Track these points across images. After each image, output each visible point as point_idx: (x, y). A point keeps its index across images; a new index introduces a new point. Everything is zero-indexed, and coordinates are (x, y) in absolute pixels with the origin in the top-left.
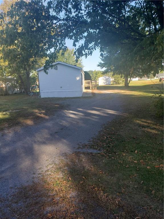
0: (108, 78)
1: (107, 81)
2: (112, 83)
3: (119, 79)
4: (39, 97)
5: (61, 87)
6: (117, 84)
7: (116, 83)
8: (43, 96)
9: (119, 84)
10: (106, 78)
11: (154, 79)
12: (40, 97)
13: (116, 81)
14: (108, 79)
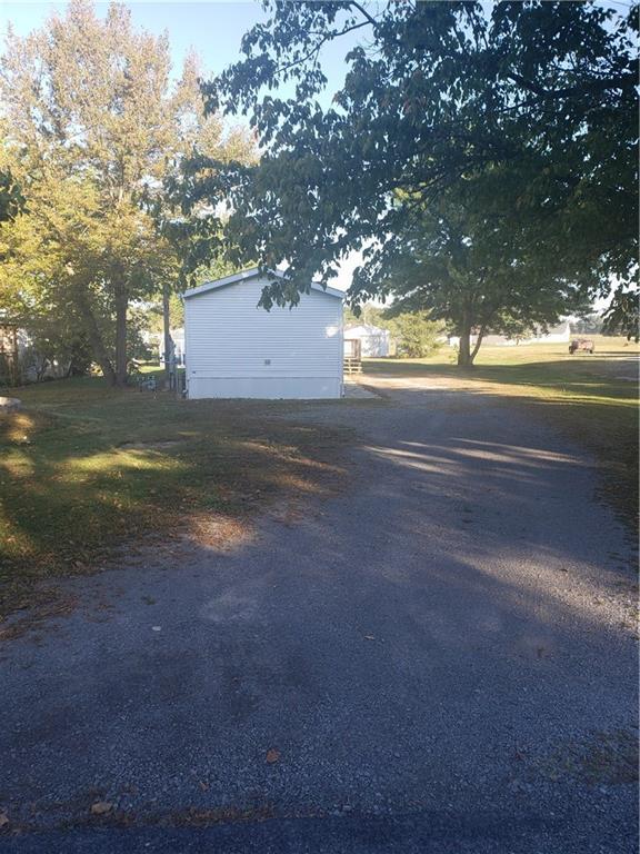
0: (379, 331)
1: (374, 343)
2: (393, 353)
3: (422, 336)
4: (179, 396)
5: (268, 362)
6: (414, 357)
7: (411, 352)
8: (195, 391)
9: (421, 357)
10: (373, 332)
11: (529, 342)
12: (184, 396)
13: (411, 345)
14: (379, 336)
